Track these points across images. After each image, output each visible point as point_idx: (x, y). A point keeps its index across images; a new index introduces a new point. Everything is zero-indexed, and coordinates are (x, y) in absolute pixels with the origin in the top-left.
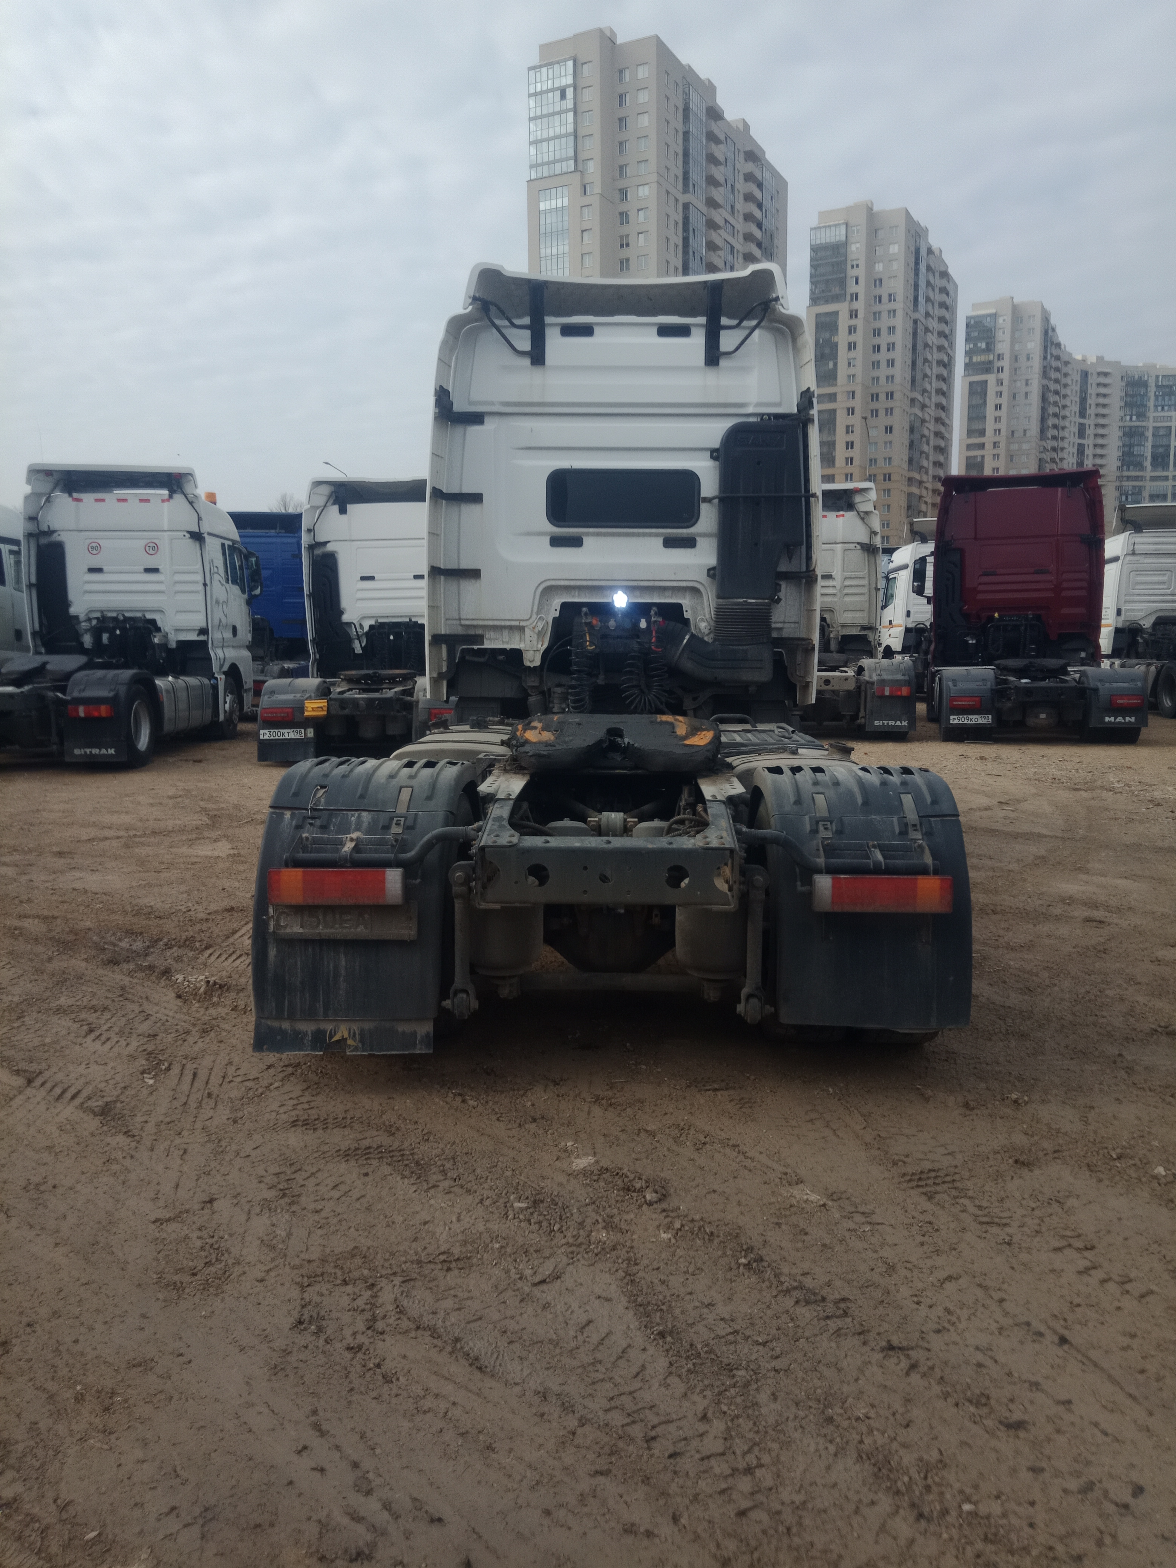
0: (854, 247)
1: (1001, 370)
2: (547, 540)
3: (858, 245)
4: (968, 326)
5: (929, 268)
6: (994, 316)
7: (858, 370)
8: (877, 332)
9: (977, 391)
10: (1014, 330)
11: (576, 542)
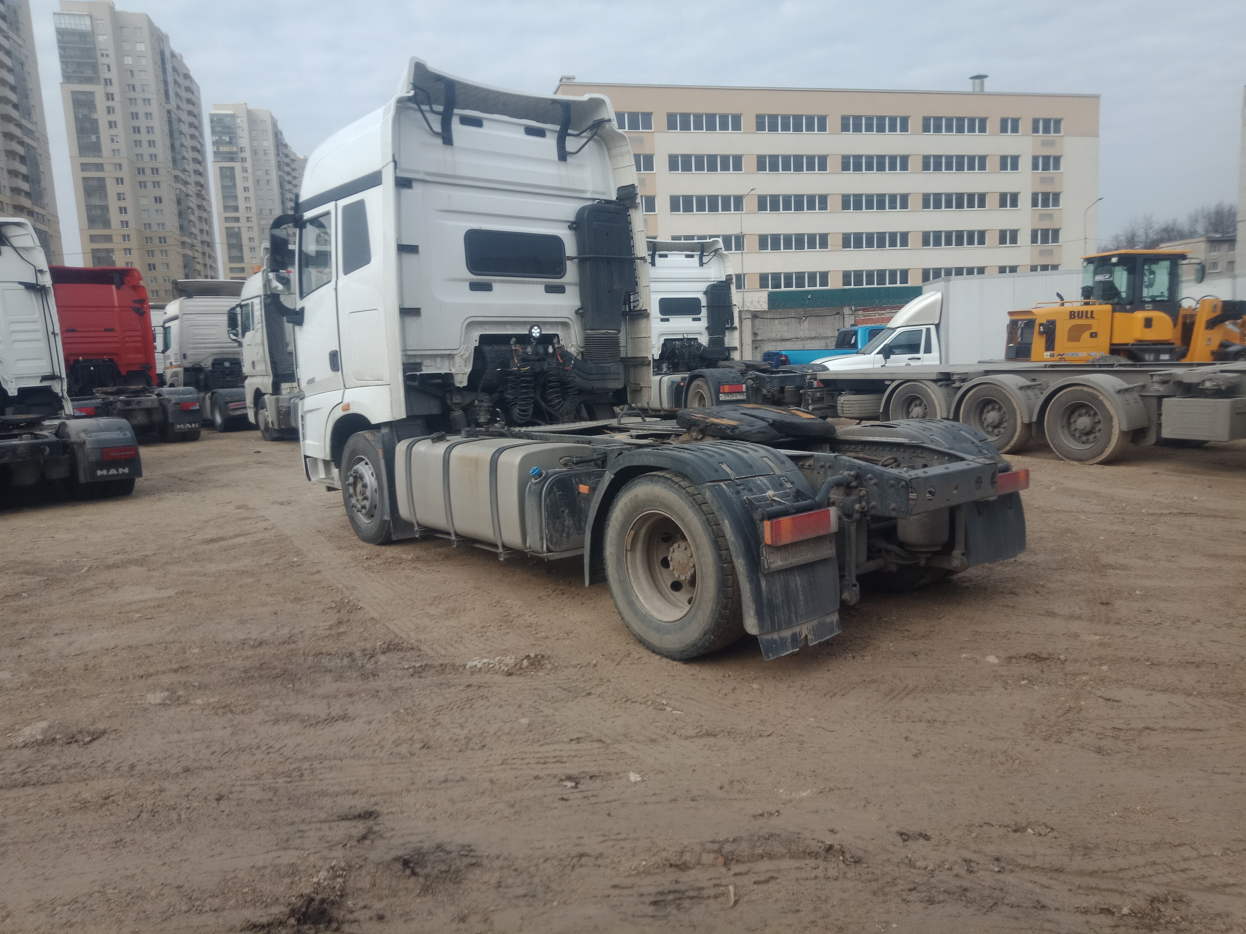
0: (101, 38)
1: (244, 160)
2: (467, 285)
3: (105, 37)
4: (212, 121)
5: (174, 69)
6: (233, 116)
7: (122, 145)
8: (135, 116)
9: (227, 175)
10: (251, 130)
11: (487, 287)
